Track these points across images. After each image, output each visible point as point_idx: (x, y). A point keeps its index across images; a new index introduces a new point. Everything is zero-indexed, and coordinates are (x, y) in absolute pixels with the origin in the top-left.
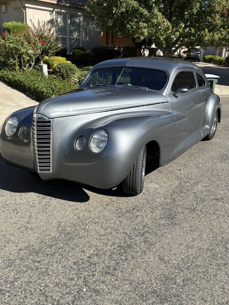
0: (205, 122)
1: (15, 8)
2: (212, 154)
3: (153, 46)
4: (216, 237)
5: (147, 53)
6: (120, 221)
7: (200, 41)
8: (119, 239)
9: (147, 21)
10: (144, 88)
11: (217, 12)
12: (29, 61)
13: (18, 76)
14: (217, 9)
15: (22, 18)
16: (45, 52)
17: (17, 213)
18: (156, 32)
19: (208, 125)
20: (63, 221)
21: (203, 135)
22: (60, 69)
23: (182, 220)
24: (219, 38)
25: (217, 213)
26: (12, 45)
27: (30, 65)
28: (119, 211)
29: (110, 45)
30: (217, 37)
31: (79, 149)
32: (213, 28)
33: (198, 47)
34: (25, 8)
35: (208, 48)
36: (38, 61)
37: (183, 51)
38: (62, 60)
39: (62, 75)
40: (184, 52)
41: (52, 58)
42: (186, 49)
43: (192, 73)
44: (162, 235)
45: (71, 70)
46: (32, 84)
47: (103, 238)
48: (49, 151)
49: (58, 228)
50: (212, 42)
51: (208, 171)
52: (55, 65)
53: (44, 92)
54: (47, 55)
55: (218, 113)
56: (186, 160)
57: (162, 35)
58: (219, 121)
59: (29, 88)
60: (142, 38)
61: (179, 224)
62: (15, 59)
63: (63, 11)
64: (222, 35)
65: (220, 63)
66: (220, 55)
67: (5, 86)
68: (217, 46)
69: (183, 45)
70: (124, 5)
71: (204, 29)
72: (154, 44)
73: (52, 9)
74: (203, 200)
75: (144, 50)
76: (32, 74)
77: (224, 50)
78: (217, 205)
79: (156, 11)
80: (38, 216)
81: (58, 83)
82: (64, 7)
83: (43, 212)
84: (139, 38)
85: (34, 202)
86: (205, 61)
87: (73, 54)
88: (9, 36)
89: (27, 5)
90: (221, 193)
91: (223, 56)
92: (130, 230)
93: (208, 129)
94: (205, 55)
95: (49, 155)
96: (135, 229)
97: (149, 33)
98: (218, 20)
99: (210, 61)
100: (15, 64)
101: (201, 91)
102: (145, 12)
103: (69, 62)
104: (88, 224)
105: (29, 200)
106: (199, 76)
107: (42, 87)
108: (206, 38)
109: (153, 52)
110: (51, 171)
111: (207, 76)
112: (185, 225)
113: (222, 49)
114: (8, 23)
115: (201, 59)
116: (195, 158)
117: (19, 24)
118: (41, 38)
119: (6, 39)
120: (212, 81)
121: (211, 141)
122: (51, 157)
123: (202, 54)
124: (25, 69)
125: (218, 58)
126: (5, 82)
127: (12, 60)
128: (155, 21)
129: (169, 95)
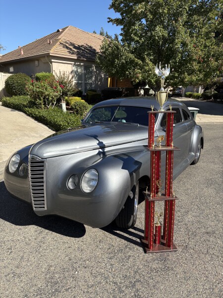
0: (191, 150)
1: (44, 63)
2: (198, 179)
3: (147, 87)
4: (213, 289)
5: (142, 92)
6: (112, 265)
7: (182, 82)
8: (108, 292)
9: (141, 68)
10: (136, 124)
11: (195, 60)
12: (52, 101)
13: (43, 112)
14: (195, 57)
15: (49, 69)
16: (65, 94)
17: (11, 252)
18: (148, 76)
19: (193, 152)
20: (53, 264)
21: (189, 162)
22: (75, 106)
23: (174, 262)
24: (196, 79)
25: (211, 251)
26: (38, 90)
27: (53, 104)
28: (111, 249)
29: (115, 87)
30: (194, 78)
31: (71, 188)
32: (191, 72)
33: (181, 87)
34: (51, 62)
35: (188, 87)
36: (59, 101)
37: (169, 89)
38: (78, 99)
39: (77, 111)
40: (170, 91)
41: (70, 98)
42: (172, 89)
43: (179, 109)
44: (154, 286)
45: (84, 106)
46: (52, 119)
47: (90, 290)
48: (43, 190)
49: (46, 275)
50: (191, 83)
51: (196, 198)
52: (73, 103)
53: (61, 125)
54: (67, 96)
55: (201, 141)
56: (176, 186)
57: (153, 78)
58: (202, 148)
59: (50, 122)
60: (137, 81)
61: (172, 269)
62: (40, 100)
63: (82, 64)
64: (199, 77)
65: (198, 97)
66: (197, 92)
67: (33, 120)
68: (195, 85)
69: (170, 85)
70: (124, 57)
71: (184, 73)
72: (147, 86)
73: (74, 63)
74: (195, 234)
75: (140, 90)
76: (54, 111)
77: (200, 88)
78: (209, 241)
79: (147, 61)
80: (31, 257)
81: (73, 118)
82: (82, 61)
83: (36, 251)
84: (135, 81)
85: (30, 238)
86: (186, 96)
87: (87, 94)
88: (36, 83)
89: (53, 60)
90: (211, 224)
91: (200, 92)
92: (120, 278)
93: (193, 155)
94: (185, 92)
95: (43, 193)
96: (126, 276)
97: (143, 77)
98: (196, 66)
99: (190, 96)
100: (40, 104)
101: (186, 124)
102: (140, 62)
103: (82, 101)
104: (78, 269)
105: (25, 236)
106: (184, 110)
107: (60, 120)
108: (186, 80)
109: (147, 91)
110: (46, 209)
111: (190, 108)
112: (179, 270)
113: (199, 87)
114: (39, 74)
115: (183, 95)
116: (184, 183)
117: (47, 74)
118: (62, 83)
119: (34, 85)
120: (194, 113)
121: (196, 165)
122: (45, 195)
123: (183, 91)
124: (48, 107)
125: (195, 94)
126: (33, 117)
127: (38, 100)
128: (147, 68)
129: (158, 130)
